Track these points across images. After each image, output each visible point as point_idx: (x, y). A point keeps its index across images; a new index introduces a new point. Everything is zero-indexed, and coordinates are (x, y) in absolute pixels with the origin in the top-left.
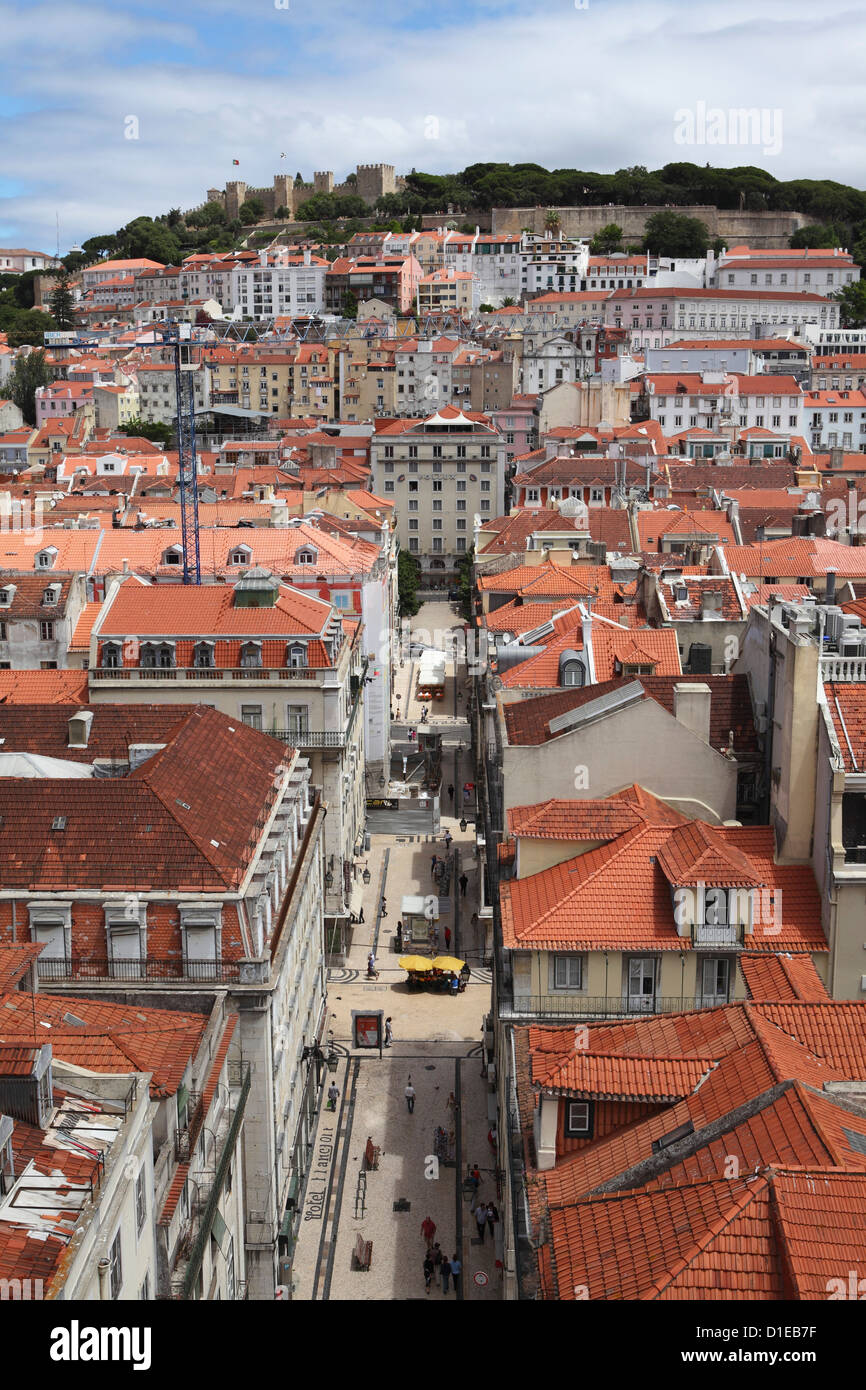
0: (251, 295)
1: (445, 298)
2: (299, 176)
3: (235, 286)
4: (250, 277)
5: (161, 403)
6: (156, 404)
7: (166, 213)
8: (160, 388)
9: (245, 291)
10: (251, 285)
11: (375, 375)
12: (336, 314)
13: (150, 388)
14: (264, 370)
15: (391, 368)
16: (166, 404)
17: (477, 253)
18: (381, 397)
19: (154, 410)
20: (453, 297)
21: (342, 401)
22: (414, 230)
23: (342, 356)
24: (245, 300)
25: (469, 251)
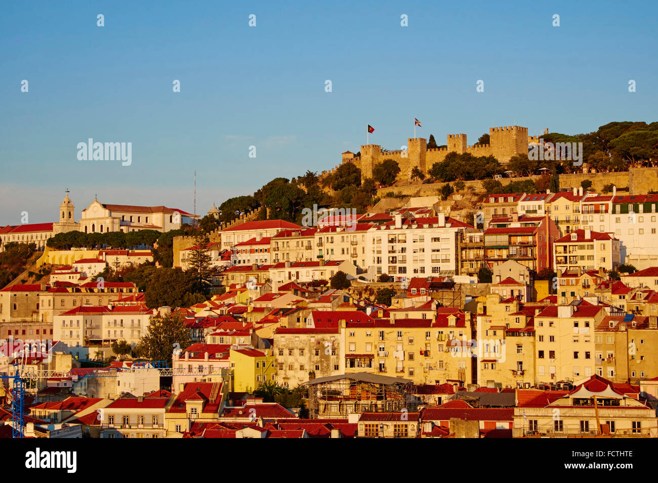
0: (385, 256)
1: (582, 258)
2: (432, 138)
3: (369, 246)
4: (385, 240)
5: (297, 366)
6: (291, 367)
7: (303, 174)
8: (296, 352)
9: (379, 252)
10: (385, 246)
11: (514, 340)
12: (471, 275)
13: (286, 352)
14: (400, 334)
15: (530, 332)
16: (302, 368)
17: (614, 212)
18: (521, 363)
19: (290, 373)
20: (591, 257)
21: (480, 365)
22: (548, 192)
23: (479, 319)
24: (379, 261)
25: (606, 211)
